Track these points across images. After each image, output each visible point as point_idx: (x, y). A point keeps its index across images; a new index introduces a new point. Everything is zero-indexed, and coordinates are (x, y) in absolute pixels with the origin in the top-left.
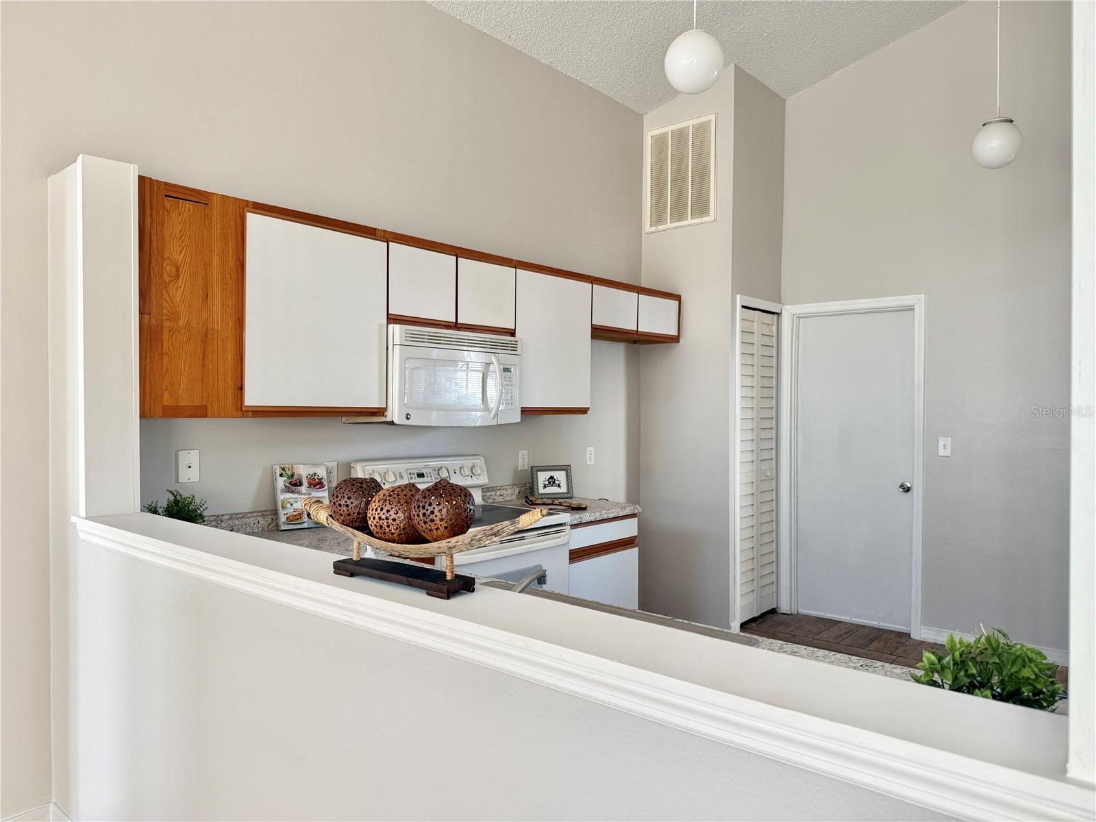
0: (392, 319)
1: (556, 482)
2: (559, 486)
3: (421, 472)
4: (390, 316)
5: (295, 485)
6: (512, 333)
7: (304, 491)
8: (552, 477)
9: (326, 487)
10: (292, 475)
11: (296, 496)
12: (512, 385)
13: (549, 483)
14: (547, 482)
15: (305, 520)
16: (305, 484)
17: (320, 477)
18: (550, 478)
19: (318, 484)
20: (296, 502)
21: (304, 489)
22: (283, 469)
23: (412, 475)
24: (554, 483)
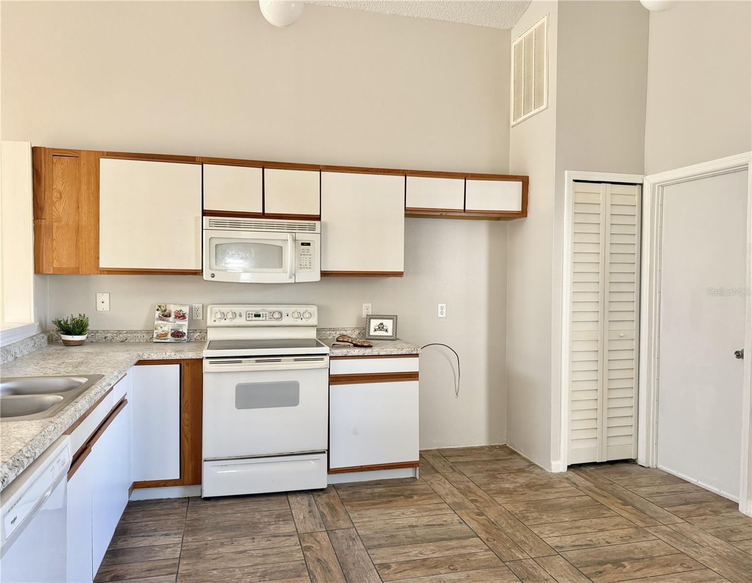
0: (205, 213)
1: (385, 328)
2: (386, 331)
3: (258, 314)
4: (204, 212)
5: (166, 316)
6: (318, 218)
7: (171, 321)
8: (382, 324)
9: (187, 319)
10: (165, 311)
11: (165, 322)
12: (310, 255)
13: (379, 328)
14: (377, 327)
15: (169, 337)
16: (173, 316)
17: (184, 312)
18: (380, 325)
19: (182, 317)
20: (165, 326)
21: (171, 319)
22: (160, 306)
23: (250, 315)
24: (383, 328)
